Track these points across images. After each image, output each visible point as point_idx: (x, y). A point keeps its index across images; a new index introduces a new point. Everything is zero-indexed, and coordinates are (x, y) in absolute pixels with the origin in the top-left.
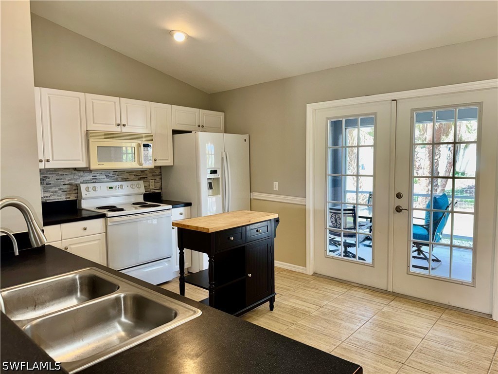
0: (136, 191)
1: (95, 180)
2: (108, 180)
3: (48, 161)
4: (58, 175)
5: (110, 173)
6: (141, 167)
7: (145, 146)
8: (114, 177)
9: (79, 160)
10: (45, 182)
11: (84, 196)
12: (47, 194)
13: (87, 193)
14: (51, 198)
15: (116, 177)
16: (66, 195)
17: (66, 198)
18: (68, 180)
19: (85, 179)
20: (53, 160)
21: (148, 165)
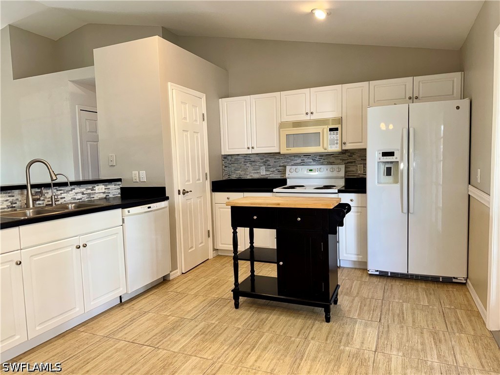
0: (335, 174)
1: (303, 163)
2: (314, 163)
3: (253, 148)
4: (275, 158)
5: (316, 157)
6: (326, 151)
7: (331, 130)
8: (320, 161)
9: (275, 147)
10: (267, 164)
11: (287, 176)
12: (268, 173)
13: (290, 173)
14: (271, 176)
15: (322, 161)
16: (281, 174)
17: (281, 177)
18: (283, 163)
19: (295, 162)
20: (257, 147)
21: (336, 148)
